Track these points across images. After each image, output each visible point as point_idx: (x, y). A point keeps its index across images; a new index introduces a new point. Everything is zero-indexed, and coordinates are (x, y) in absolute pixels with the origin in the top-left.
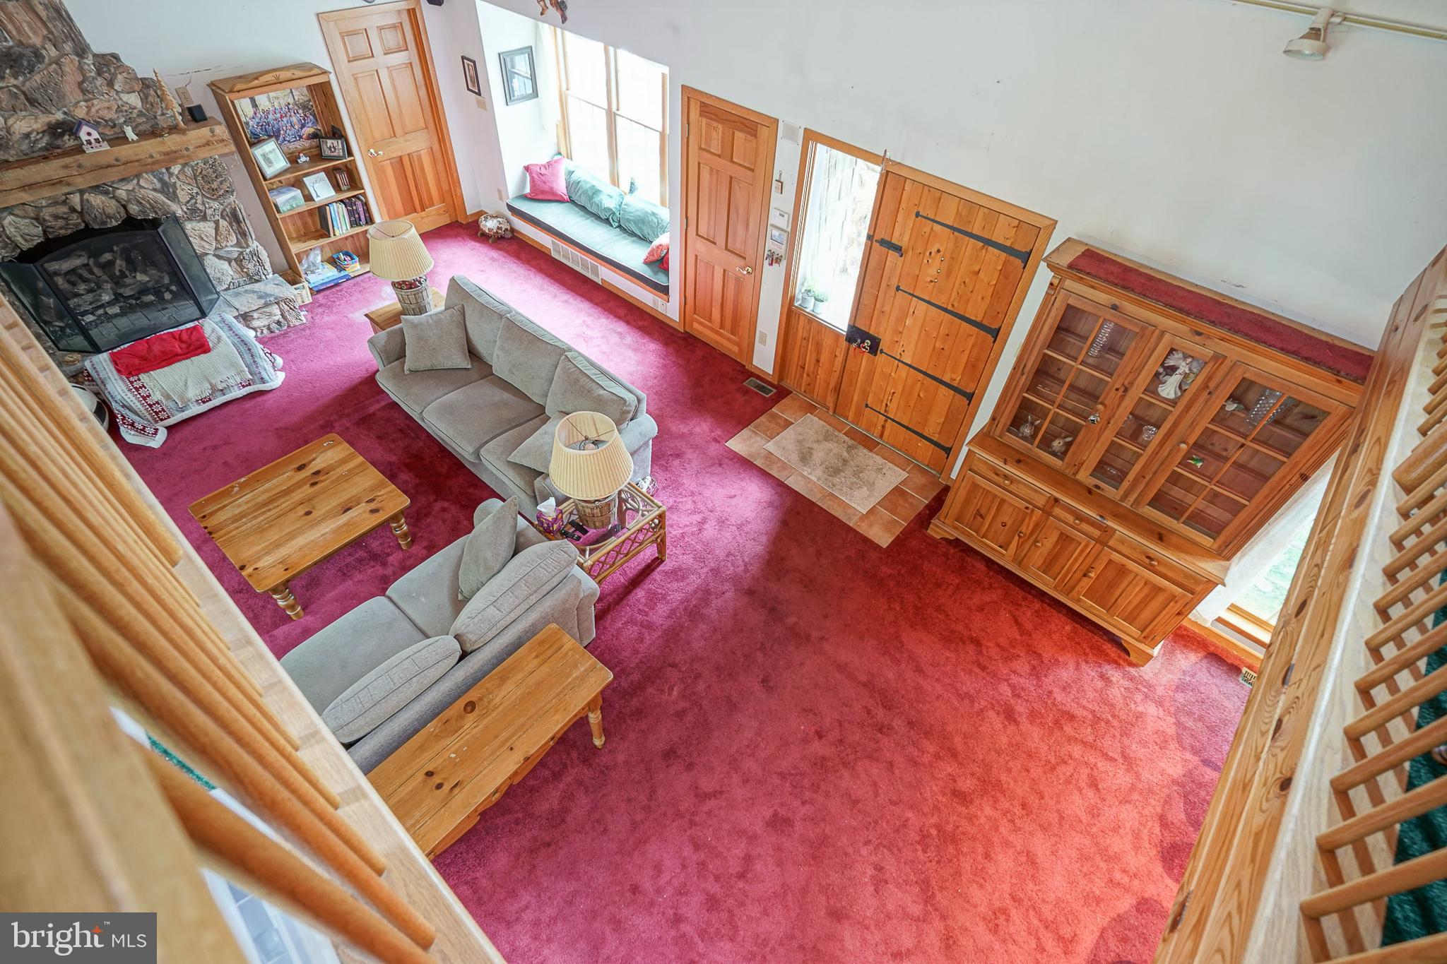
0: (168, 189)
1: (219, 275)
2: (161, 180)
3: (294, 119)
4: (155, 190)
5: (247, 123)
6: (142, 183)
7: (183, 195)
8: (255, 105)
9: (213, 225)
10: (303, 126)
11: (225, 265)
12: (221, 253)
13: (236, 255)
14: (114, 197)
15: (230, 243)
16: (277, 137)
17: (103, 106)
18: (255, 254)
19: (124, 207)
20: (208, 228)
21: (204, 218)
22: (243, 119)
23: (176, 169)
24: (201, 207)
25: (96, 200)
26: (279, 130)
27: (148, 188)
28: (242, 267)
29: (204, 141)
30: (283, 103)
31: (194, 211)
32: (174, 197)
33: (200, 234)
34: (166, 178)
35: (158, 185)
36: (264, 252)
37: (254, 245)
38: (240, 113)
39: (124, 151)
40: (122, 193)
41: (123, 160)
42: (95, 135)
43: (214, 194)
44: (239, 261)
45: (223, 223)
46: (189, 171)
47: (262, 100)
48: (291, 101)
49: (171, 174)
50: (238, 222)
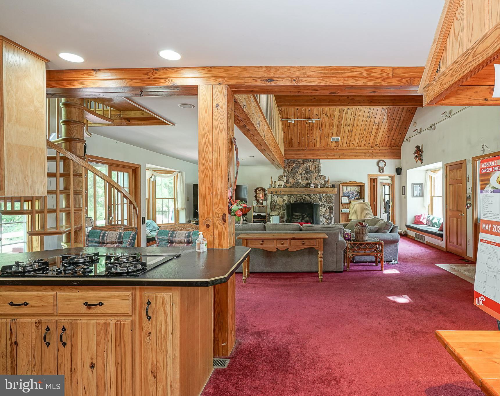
0: (320, 199)
1: (322, 221)
2: (320, 197)
3: (354, 194)
4: (318, 198)
5: (343, 193)
6: (316, 197)
7: (323, 201)
8: (347, 189)
9: (326, 209)
10: (356, 196)
11: (324, 219)
12: (325, 216)
13: (327, 217)
14: (310, 198)
15: (327, 214)
16: (349, 197)
17: (317, 182)
18: (331, 218)
19: (311, 200)
20: (324, 209)
21: (325, 207)
22: (343, 192)
23: (324, 195)
24: (325, 204)
25: (307, 197)
26: (350, 196)
27: (317, 198)
28: (327, 220)
29: (332, 190)
30: (353, 190)
31: (323, 204)
32: (321, 201)
33: (322, 210)
34: (321, 196)
35: (319, 198)
36: (334, 219)
37: (332, 216)
38: (343, 190)
39: (316, 189)
40: (312, 198)
41: (315, 191)
42: (313, 185)
43: (329, 202)
44: (327, 219)
45: (328, 209)
46: (326, 196)
47: (349, 188)
48: (355, 190)
49: (322, 196)
50: (331, 210)
